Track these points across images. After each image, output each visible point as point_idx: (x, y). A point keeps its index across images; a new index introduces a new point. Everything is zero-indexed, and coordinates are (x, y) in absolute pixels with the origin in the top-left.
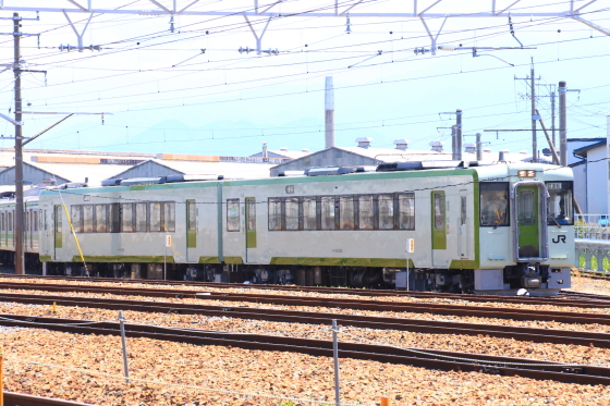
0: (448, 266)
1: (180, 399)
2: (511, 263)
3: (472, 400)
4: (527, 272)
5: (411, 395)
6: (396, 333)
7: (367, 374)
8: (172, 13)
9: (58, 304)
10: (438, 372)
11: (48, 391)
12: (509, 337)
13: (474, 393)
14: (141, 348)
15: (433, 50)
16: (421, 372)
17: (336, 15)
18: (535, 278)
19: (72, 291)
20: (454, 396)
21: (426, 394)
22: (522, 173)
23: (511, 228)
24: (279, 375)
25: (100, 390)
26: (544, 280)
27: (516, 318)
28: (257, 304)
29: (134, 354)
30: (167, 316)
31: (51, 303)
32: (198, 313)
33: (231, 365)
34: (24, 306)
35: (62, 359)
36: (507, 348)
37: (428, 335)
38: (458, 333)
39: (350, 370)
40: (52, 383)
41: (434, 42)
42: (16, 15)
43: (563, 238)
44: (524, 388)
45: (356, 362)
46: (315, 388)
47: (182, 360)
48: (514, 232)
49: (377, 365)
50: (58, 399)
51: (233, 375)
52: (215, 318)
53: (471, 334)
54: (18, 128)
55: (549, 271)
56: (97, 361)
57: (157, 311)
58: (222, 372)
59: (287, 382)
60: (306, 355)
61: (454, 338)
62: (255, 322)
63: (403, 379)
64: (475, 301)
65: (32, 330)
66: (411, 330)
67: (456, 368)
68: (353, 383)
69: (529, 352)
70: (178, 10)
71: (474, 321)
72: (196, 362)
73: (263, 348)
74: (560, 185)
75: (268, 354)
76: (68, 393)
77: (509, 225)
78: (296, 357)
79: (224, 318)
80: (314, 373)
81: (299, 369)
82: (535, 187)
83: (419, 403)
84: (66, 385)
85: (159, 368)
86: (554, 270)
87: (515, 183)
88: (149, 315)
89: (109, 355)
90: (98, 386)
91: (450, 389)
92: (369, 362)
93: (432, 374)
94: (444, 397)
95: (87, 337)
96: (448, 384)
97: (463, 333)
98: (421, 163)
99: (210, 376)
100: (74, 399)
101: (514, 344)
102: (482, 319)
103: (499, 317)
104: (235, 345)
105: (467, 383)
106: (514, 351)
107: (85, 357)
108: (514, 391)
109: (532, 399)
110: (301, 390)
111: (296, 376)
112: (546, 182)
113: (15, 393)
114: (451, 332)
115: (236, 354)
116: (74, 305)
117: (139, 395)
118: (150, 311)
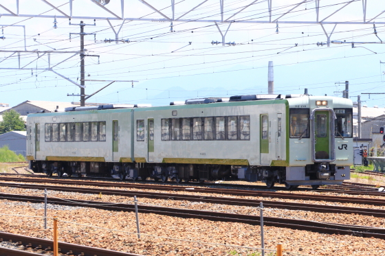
0: (269, 164)
1: (167, 248)
2: (310, 162)
3: (345, 251)
4: (321, 169)
5: (309, 248)
6: (303, 212)
7: (283, 236)
8: (172, 20)
9: (103, 194)
10: (325, 235)
11: (90, 243)
12: (370, 215)
13: (346, 247)
14: (149, 220)
15: (328, 43)
16: (316, 235)
17: (270, 22)
18: (326, 172)
19: (112, 186)
20: (334, 249)
21: (317, 248)
22: (319, 103)
23: (310, 140)
24: (230, 236)
25: (120, 242)
26: (332, 174)
27: (376, 204)
28: (221, 195)
29: (145, 223)
30: (167, 201)
31: (98, 193)
32: (186, 200)
33: (202, 230)
34: (83, 194)
35: (102, 225)
36: (368, 221)
37: (322, 214)
38: (340, 212)
39: (273, 233)
40: (92, 238)
41: (328, 38)
42: (82, 22)
43: (345, 146)
44: (376, 244)
45: (277, 229)
46: (252, 244)
47: (173, 227)
48: (312, 142)
49: (290, 231)
50: (96, 248)
51: (203, 236)
52: (196, 203)
53: (348, 213)
54: (83, 90)
55: (336, 168)
56: (123, 227)
57: (161, 198)
58: (196, 233)
59: (235, 240)
60: (248, 225)
61: (337, 216)
62: (219, 205)
63: (305, 239)
64: (352, 194)
65: (86, 208)
66: (312, 210)
67: (337, 233)
68: (274, 241)
69: (382, 224)
70: (175, 19)
71: (350, 205)
72: (181, 228)
73: (222, 220)
74: (344, 111)
75: (225, 224)
76: (101, 244)
77: (309, 137)
78: (241, 225)
79: (201, 203)
80: (251, 235)
81: (243, 232)
82: (327, 112)
83: (313, 252)
84: (100, 239)
85: (159, 231)
86: (339, 168)
87: (313, 109)
88: (156, 201)
89: (130, 223)
90: (120, 240)
91: (332, 245)
92: (285, 229)
93: (322, 236)
94: (328, 249)
95: (118, 213)
96: (331, 242)
97: (343, 212)
98: (255, 96)
99: (189, 236)
100: (105, 248)
101: (373, 219)
102: (355, 204)
103: (365, 203)
104: (205, 218)
105: (343, 242)
106: (372, 223)
107: (116, 224)
108: (370, 246)
109: (380, 251)
110: (243, 245)
111: (240, 236)
112: (334, 109)
113: (71, 244)
114: (335, 212)
115: (205, 224)
116: (112, 194)
117: (143, 246)
118: (157, 198)
